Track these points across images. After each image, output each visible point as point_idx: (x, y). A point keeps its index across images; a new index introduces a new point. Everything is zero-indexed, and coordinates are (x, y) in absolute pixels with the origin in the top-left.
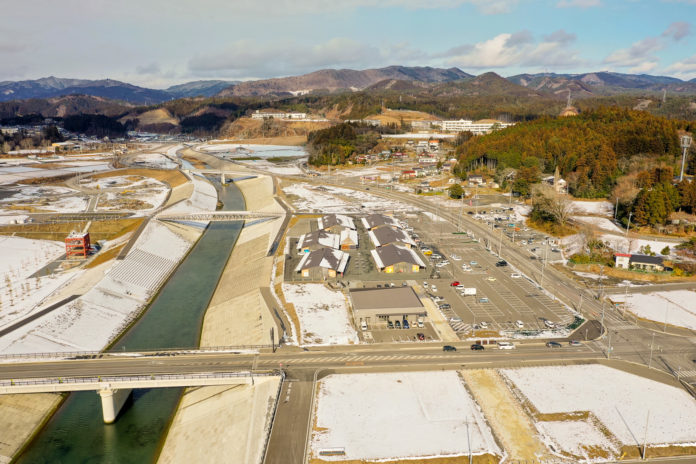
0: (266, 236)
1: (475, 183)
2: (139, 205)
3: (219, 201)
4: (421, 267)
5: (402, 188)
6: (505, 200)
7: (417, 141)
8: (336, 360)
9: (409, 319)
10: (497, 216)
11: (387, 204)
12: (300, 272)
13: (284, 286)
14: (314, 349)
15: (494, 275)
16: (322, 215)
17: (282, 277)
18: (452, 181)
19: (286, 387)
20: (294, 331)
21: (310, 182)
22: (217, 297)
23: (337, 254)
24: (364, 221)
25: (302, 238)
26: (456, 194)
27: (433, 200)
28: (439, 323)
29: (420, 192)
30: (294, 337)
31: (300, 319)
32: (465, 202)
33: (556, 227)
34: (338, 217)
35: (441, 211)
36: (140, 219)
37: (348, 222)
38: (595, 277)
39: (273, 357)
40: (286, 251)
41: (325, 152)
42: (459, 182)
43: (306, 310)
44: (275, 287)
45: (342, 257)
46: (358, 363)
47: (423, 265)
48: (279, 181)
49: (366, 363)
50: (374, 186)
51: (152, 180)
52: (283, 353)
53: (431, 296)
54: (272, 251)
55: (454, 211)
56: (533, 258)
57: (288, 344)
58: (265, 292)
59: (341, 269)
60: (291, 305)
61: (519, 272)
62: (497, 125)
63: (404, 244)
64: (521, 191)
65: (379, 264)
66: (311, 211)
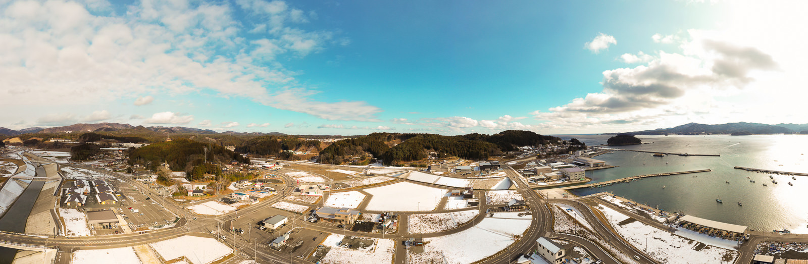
0: (54, 188)
1: (137, 167)
2: (7, 172)
3: (36, 173)
4: (116, 202)
5: (108, 169)
6: (148, 173)
7: (114, 151)
8: (80, 243)
9: (112, 224)
10: (145, 179)
11: (102, 176)
12: (66, 203)
13: (60, 209)
14: (72, 238)
15: (146, 203)
16: (76, 180)
17: (59, 205)
18: (128, 166)
19: (59, 255)
20: (63, 229)
21: (72, 166)
22: (33, 212)
23: (82, 196)
24: (93, 182)
25: (68, 189)
26: (129, 171)
27: (120, 174)
28: (124, 225)
29: (115, 171)
30: (63, 232)
31: (66, 224)
32: (133, 174)
33: (167, 183)
34: (83, 181)
35: (124, 178)
36: (7, 177)
37: (86, 183)
38: (182, 200)
39: (54, 241)
40: (61, 194)
41: (78, 154)
42: (130, 166)
43: (68, 220)
44: (56, 209)
45: (84, 197)
46: (90, 245)
47: (117, 201)
48: (60, 166)
49: (93, 245)
50: (97, 168)
51: (12, 163)
52: (58, 239)
53: (121, 214)
54: (55, 195)
55: (129, 178)
56: (160, 195)
57: (61, 235)
58: (52, 211)
59: (84, 203)
60: (62, 217)
61: (155, 202)
62: (143, 145)
63: (109, 192)
64: (154, 169)
65: (99, 201)
66: (72, 178)
